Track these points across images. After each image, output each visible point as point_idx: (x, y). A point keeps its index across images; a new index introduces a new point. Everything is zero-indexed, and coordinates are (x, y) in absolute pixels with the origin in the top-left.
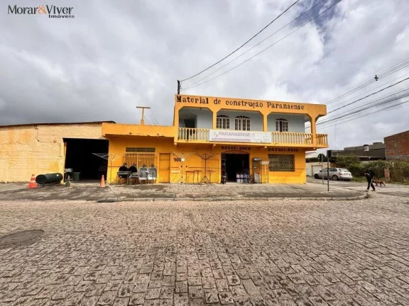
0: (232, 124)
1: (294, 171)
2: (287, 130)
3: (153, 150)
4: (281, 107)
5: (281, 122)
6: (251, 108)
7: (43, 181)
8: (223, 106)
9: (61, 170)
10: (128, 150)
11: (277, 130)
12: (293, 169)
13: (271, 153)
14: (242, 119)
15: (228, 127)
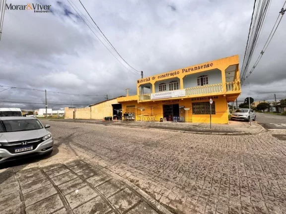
0: (168, 88)
1: (215, 114)
2: (208, 83)
3: (134, 106)
4: (192, 70)
5: (202, 79)
6: (172, 77)
7: (107, 119)
8: (157, 79)
9: (112, 116)
10: (127, 107)
11: (199, 85)
12: (214, 113)
13: (194, 102)
14: (173, 83)
15: (166, 89)
